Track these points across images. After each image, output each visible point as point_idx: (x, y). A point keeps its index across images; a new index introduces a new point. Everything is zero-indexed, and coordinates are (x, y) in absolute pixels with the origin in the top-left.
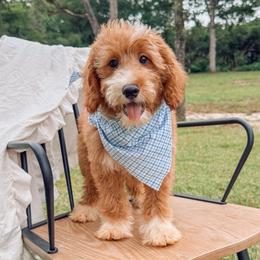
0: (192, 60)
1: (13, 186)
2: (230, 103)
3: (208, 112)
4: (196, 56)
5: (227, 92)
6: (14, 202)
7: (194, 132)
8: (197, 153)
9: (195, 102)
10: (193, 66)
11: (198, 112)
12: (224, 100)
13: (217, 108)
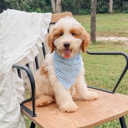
0: (100, 6)
1: (15, 84)
2: (119, 31)
3: (107, 36)
4: (102, 4)
5: (118, 24)
6: (16, 92)
7: (100, 48)
8: (101, 60)
9: (101, 31)
10: (101, 10)
11: (102, 36)
12: (116, 29)
13: (112, 34)
